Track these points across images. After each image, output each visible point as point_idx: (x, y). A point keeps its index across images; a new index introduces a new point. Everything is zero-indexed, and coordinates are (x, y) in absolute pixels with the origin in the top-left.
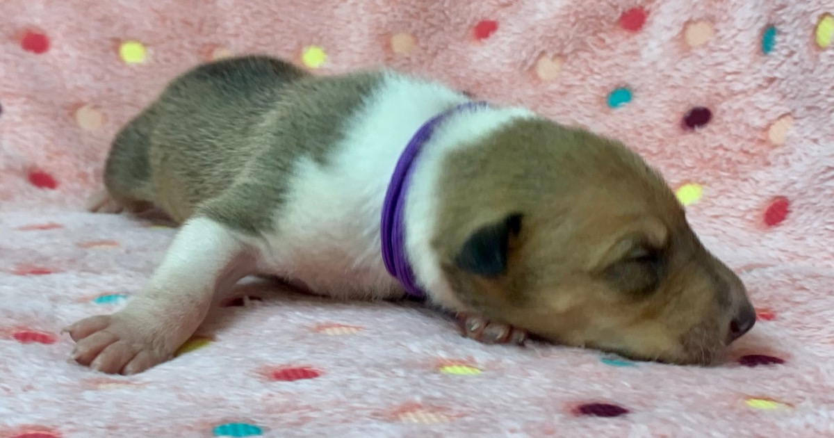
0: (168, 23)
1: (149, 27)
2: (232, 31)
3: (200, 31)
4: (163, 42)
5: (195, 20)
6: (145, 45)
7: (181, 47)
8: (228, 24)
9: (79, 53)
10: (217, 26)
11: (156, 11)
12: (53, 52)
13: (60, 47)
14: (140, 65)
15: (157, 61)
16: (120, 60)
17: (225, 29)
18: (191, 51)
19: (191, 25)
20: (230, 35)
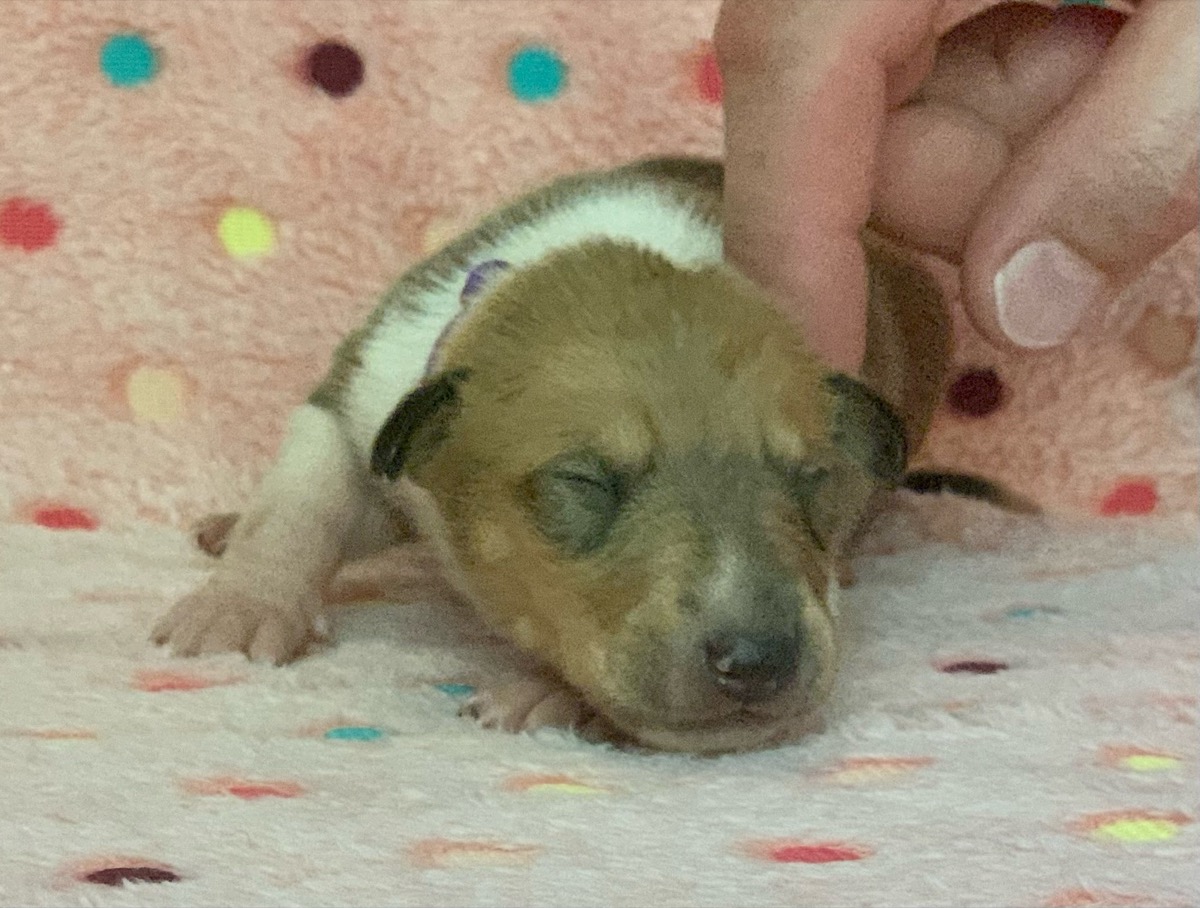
0: (325, 165)
1: (284, 176)
2: (469, 180)
3: (395, 177)
4: (314, 207)
5: (384, 157)
6: (274, 217)
7: (354, 215)
8: (460, 164)
9: (126, 246)
10: (432, 167)
11: (297, 138)
12: (68, 243)
13: (84, 235)
14: (267, 262)
15: (301, 252)
16: (220, 251)
17: (450, 176)
18: (379, 227)
19: (375, 166)
20: (463, 190)
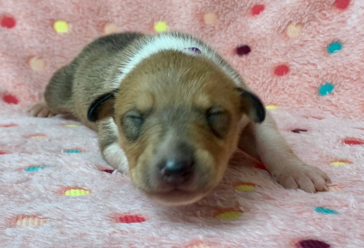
0: (81, 10)
1: (70, 12)
2: (115, 14)
3: (98, 14)
4: (77, 21)
5: (95, 8)
6: (68, 22)
7: (88, 23)
8: (114, 10)
9: (32, 28)
10: (107, 11)
11: (74, 3)
12: (18, 27)
13: (21, 25)
14: (65, 34)
15: (74, 32)
16: (54, 31)
17: (112, 12)
18: (93, 25)
19: (93, 11)
20: (115, 16)
